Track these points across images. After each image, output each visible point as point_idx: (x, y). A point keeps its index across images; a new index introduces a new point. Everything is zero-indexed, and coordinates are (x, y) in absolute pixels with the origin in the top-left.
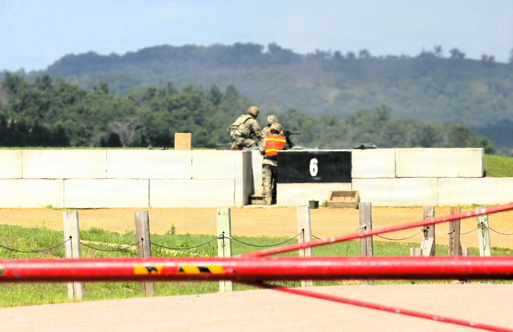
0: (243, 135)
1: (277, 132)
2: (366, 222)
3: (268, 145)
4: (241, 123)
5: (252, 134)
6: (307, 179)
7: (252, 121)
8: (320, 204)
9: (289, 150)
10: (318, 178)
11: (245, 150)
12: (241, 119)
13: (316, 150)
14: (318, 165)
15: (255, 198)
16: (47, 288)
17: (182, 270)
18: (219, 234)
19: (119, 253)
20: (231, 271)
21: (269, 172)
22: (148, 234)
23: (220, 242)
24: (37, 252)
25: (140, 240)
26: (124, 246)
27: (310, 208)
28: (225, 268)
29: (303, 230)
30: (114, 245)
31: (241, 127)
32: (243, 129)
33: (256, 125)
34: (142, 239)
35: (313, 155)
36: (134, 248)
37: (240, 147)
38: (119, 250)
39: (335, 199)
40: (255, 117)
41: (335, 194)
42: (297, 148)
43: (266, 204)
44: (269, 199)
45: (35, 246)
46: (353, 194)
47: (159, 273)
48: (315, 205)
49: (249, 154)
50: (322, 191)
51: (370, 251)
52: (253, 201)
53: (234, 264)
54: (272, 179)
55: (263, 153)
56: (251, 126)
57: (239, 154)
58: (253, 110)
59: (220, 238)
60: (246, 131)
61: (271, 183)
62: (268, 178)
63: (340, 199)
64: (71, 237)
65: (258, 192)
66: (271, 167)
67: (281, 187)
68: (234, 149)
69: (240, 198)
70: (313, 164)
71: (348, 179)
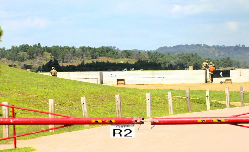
0: (205, 67)
2: (242, 91)
3: (210, 69)
4: (204, 64)
5: (207, 66)
6: (220, 77)
7: (207, 63)
8: (223, 82)
9: (216, 70)
10: (222, 76)
11: (205, 70)
12: (204, 63)
13: (222, 70)
14: (222, 73)
15: (208, 81)
17: (212, 121)
18: (206, 96)
21: (211, 75)
27: (221, 83)
28: (225, 120)
29: (227, 93)
31: (204, 65)
32: (205, 65)
33: (208, 64)
34: (187, 98)
35: (221, 71)
37: (204, 69)
39: (226, 81)
40: (207, 62)
41: (226, 80)
42: (217, 70)
43: (210, 82)
44: (211, 81)
46: (230, 80)
47: (205, 122)
48: (222, 82)
49: (206, 71)
50: (223, 79)
52: (207, 82)
53: (228, 119)
54: (211, 76)
55: (209, 70)
56: (206, 64)
58: (207, 61)
60: (205, 66)
61: (211, 78)
62: (210, 76)
63: (228, 81)
64: (170, 98)
65: (208, 80)
66: (211, 74)
67: (214, 79)
68: (203, 70)
69: (204, 81)
70: (221, 73)
71: (229, 76)
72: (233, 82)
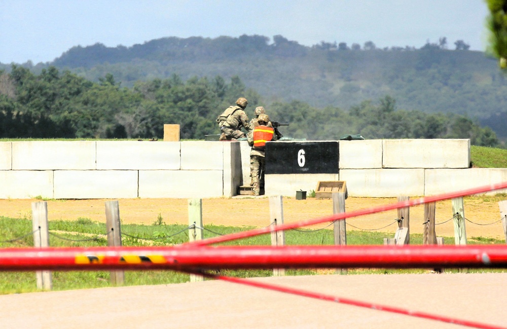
0: (231, 127)
1: (265, 123)
3: (256, 136)
4: (229, 114)
5: (240, 125)
6: (296, 170)
7: (240, 112)
8: (308, 194)
9: (278, 141)
10: (305, 169)
11: (234, 141)
12: (229, 111)
13: (304, 141)
14: (306, 156)
15: (243, 189)
16: (20, 278)
17: (123, 259)
18: (191, 224)
19: (96, 243)
20: (171, 260)
21: (257, 163)
22: (118, 224)
23: (191, 232)
24: (11, 242)
25: (110, 230)
26: (100, 236)
27: (298, 198)
28: (166, 257)
29: (276, 220)
30: (90, 235)
31: (229, 118)
32: (231, 120)
33: (244, 117)
34: (112, 229)
35: (298, 147)
36: (105, 237)
37: (229, 138)
38: (96, 240)
39: (322, 189)
40: (243, 108)
41: (322, 185)
42: (285, 139)
43: (254, 194)
44: (257, 190)
45: (10, 236)
46: (340, 185)
47: (100, 262)
48: (303, 195)
49: (238, 144)
50: (310, 181)
51: (344, 241)
52: (242, 192)
53: (174, 253)
54: (260, 169)
55: (251, 144)
56: (240, 117)
57: (227, 145)
58: (242, 101)
59: (191, 228)
60: (235, 122)
61: (259, 174)
62: (256, 169)
63: (328, 190)
64: (40, 227)
65: (247, 183)
66: (259, 159)
67: (268, 178)
68: (222, 140)
69: (229, 187)
70: (301, 156)
71: (335, 169)
72: (349, 194)
